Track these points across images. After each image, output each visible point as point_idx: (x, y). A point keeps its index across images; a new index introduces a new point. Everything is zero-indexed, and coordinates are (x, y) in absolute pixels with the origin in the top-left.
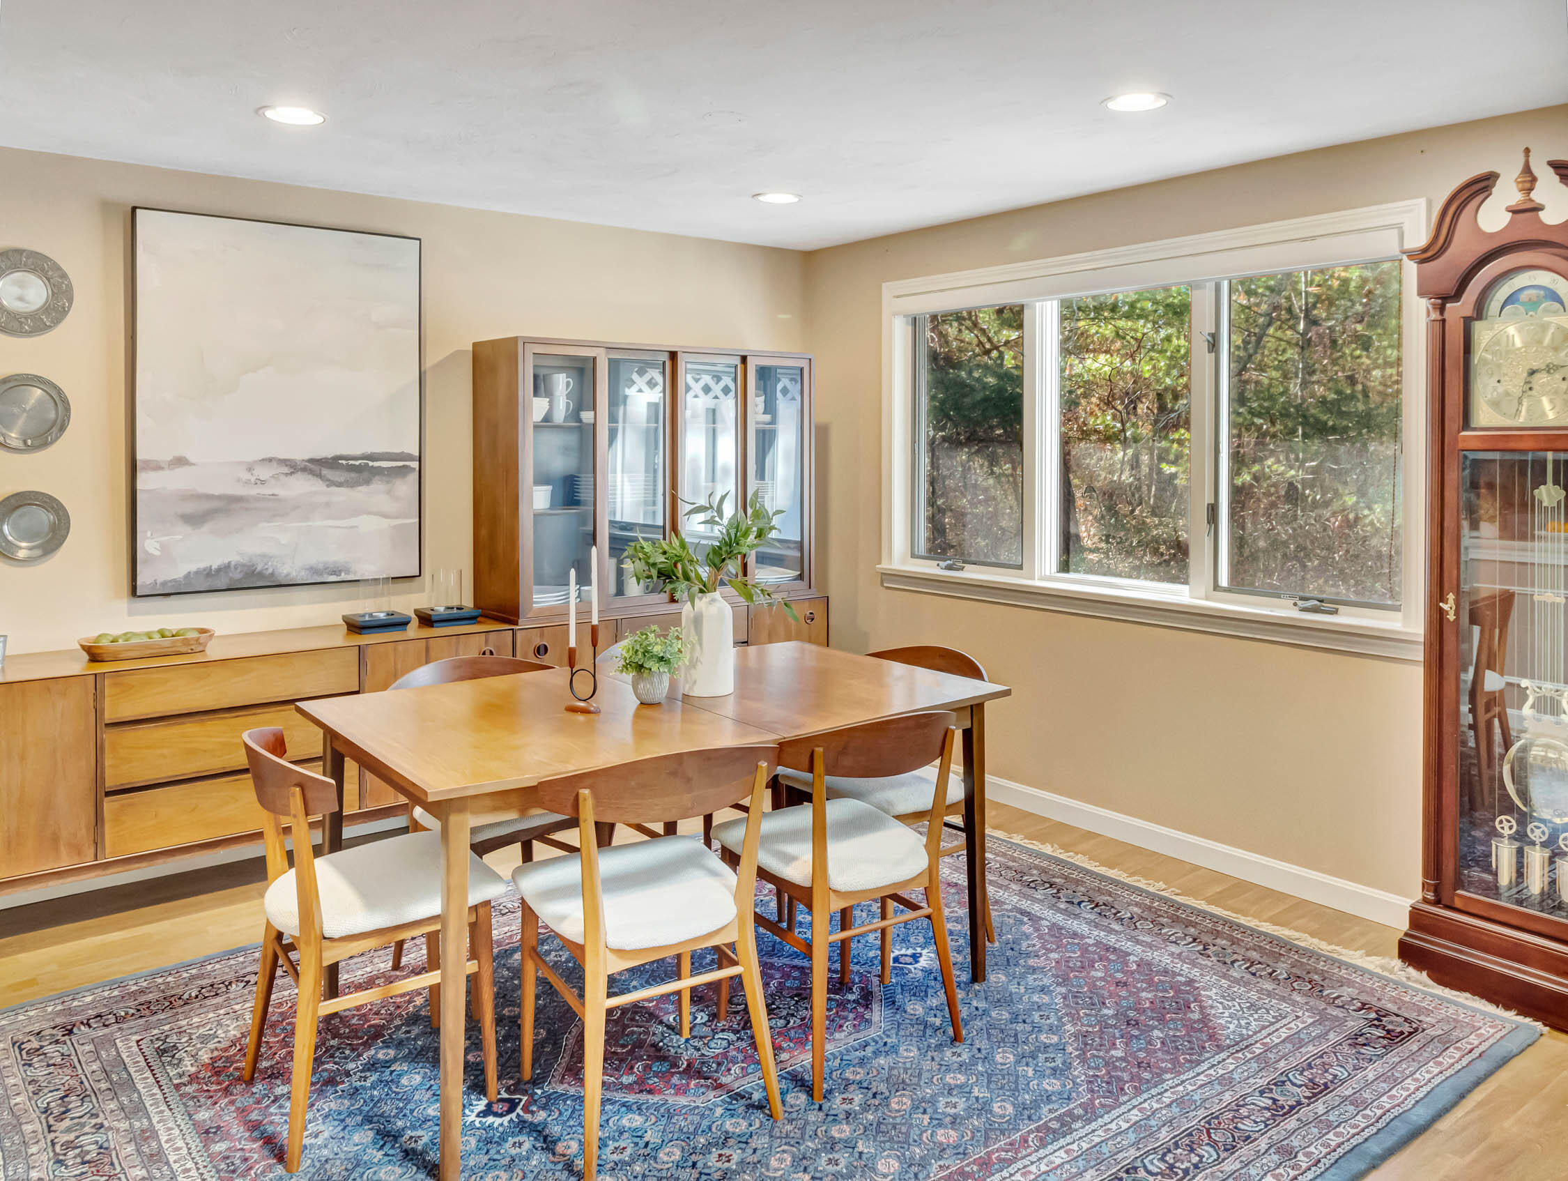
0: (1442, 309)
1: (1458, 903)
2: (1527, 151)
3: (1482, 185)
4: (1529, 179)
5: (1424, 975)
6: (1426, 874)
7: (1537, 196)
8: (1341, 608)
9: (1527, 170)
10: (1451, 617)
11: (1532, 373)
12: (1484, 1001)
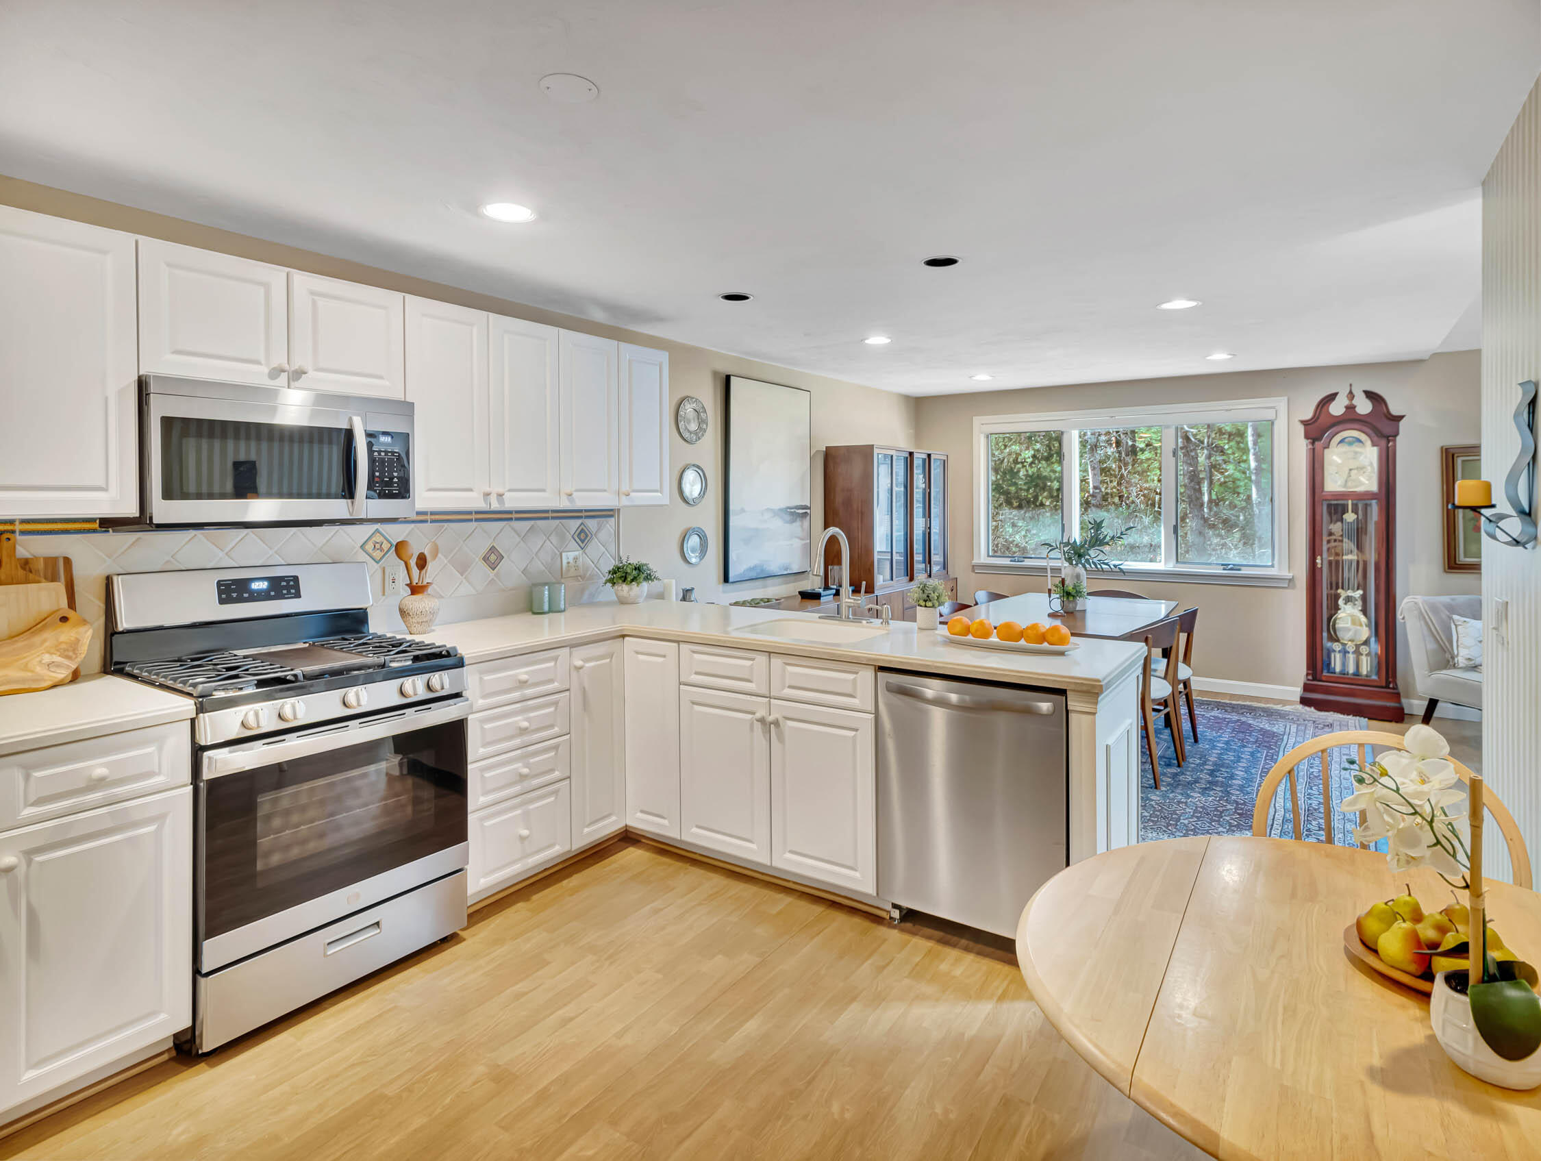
0: (1313, 443)
1: (1324, 679)
2: (1351, 385)
3: (1332, 397)
4: (1351, 395)
5: (1312, 709)
6: (1308, 668)
7: (1354, 402)
8: (1242, 568)
9: (1351, 392)
10: (1319, 566)
11: (1351, 470)
12: (1336, 713)
